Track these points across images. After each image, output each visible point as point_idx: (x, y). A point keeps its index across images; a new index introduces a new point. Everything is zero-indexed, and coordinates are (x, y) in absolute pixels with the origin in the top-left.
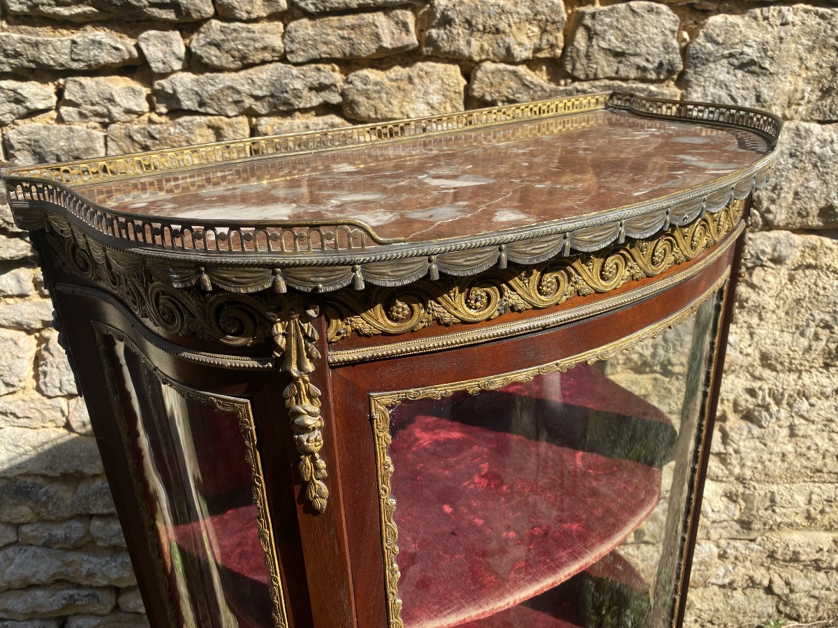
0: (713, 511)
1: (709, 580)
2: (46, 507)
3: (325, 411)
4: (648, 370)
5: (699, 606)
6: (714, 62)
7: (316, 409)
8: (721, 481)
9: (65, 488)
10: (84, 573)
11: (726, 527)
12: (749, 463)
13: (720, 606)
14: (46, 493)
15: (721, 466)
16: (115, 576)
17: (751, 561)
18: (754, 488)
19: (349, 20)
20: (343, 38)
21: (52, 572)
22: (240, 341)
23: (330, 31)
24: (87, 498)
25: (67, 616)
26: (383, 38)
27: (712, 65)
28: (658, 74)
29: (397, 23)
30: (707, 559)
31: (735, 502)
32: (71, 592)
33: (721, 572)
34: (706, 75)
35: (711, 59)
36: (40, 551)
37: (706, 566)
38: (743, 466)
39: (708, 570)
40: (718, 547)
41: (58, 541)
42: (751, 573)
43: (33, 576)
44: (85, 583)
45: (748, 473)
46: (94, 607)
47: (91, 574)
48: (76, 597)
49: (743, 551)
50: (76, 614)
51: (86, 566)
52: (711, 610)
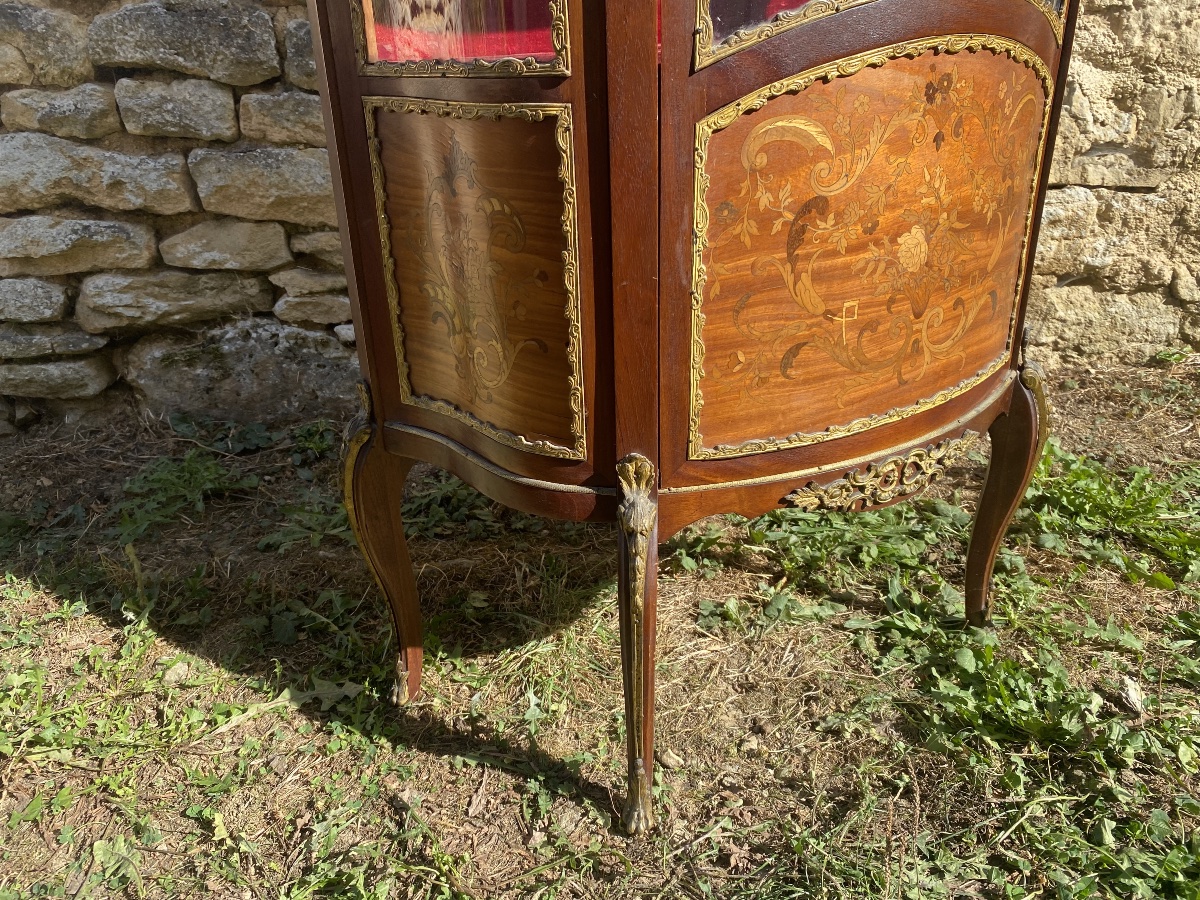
0: (1095, 121)
1: (1080, 258)
2: (44, 47)
5: (1061, 314)
8: (1111, 67)
9: (75, 18)
10: (106, 181)
11: (1112, 165)
12: (1157, 28)
13: (1094, 316)
14: (44, 19)
16: (155, 187)
17: (1147, 230)
18: (1162, 77)
21: (55, 176)
24: (108, 27)
25: (80, 277)
30: (1081, 213)
31: (1129, 110)
32: (86, 223)
33: (1101, 243)
36: (36, 139)
37: (1078, 229)
38: (1147, 31)
39: (1081, 237)
40: (1099, 199)
41: (64, 119)
42: (1145, 257)
43: (25, 182)
44: (107, 203)
45: (1154, 49)
46: (122, 250)
47: (116, 185)
48: (93, 228)
49: (1137, 207)
50: (91, 273)
51: (109, 168)
52: (1079, 324)
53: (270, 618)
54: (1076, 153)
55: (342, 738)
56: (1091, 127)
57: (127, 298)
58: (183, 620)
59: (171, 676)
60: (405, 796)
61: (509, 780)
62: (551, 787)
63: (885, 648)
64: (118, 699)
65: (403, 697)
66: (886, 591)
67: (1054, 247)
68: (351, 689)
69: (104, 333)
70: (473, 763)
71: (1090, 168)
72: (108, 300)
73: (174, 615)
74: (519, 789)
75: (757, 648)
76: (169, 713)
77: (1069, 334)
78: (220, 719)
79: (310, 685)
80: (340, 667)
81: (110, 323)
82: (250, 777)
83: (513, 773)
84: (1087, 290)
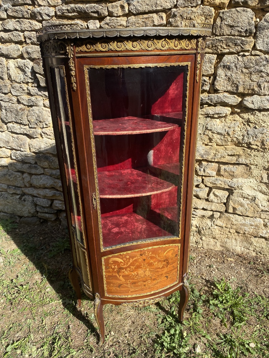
0: (262, 206)
1: (259, 234)
2: (52, 163)
3: (75, 67)
4: (240, 145)
5: (255, 245)
6: (267, 29)
7: (73, 66)
8: (266, 195)
10: (59, 186)
13: (264, 247)
14: (52, 159)
15: (266, 188)
19: (145, 16)
20: (143, 22)
21: (51, 184)
22: (62, 52)
23: (139, 20)
25: (54, 200)
26: (155, 22)
27: (266, 31)
28: (246, 34)
29: (160, 17)
30: (258, 225)
32: (55, 192)
33: (264, 232)
34: (264, 34)
35: (266, 28)
36: (49, 177)
39: (259, 229)
40: (264, 221)
41: (53, 175)
43: (46, 184)
46: (60, 197)
50: (56, 199)
52: (260, 247)
53: (65, 282)
54: (257, 211)
55: (66, 312)
56: (261, 207)
57: (60, 205)
58: (52, 279)
59: (47, 290)
60: (70, 326)
61: (87, 328)
62: (92, 332)
63: (162, 322)
64: (39, 292)
65: (78, 306)
66: (171, 308)
67: (252, 230)
68: (71, 302)
69: (56, 210)
70: (82, 323)
71: (262, 215)
72: (57, 205)
73: (51, 278)
74: (87, 330)
75: (139, 315)
76: (44, 297)
77: (257, 249)
78: (51, 302)
79: (65, 299)
80: (71, 296)
81: (57, 209)
82: (51, 314)
83: (88, 327)
84: (264, 240)
